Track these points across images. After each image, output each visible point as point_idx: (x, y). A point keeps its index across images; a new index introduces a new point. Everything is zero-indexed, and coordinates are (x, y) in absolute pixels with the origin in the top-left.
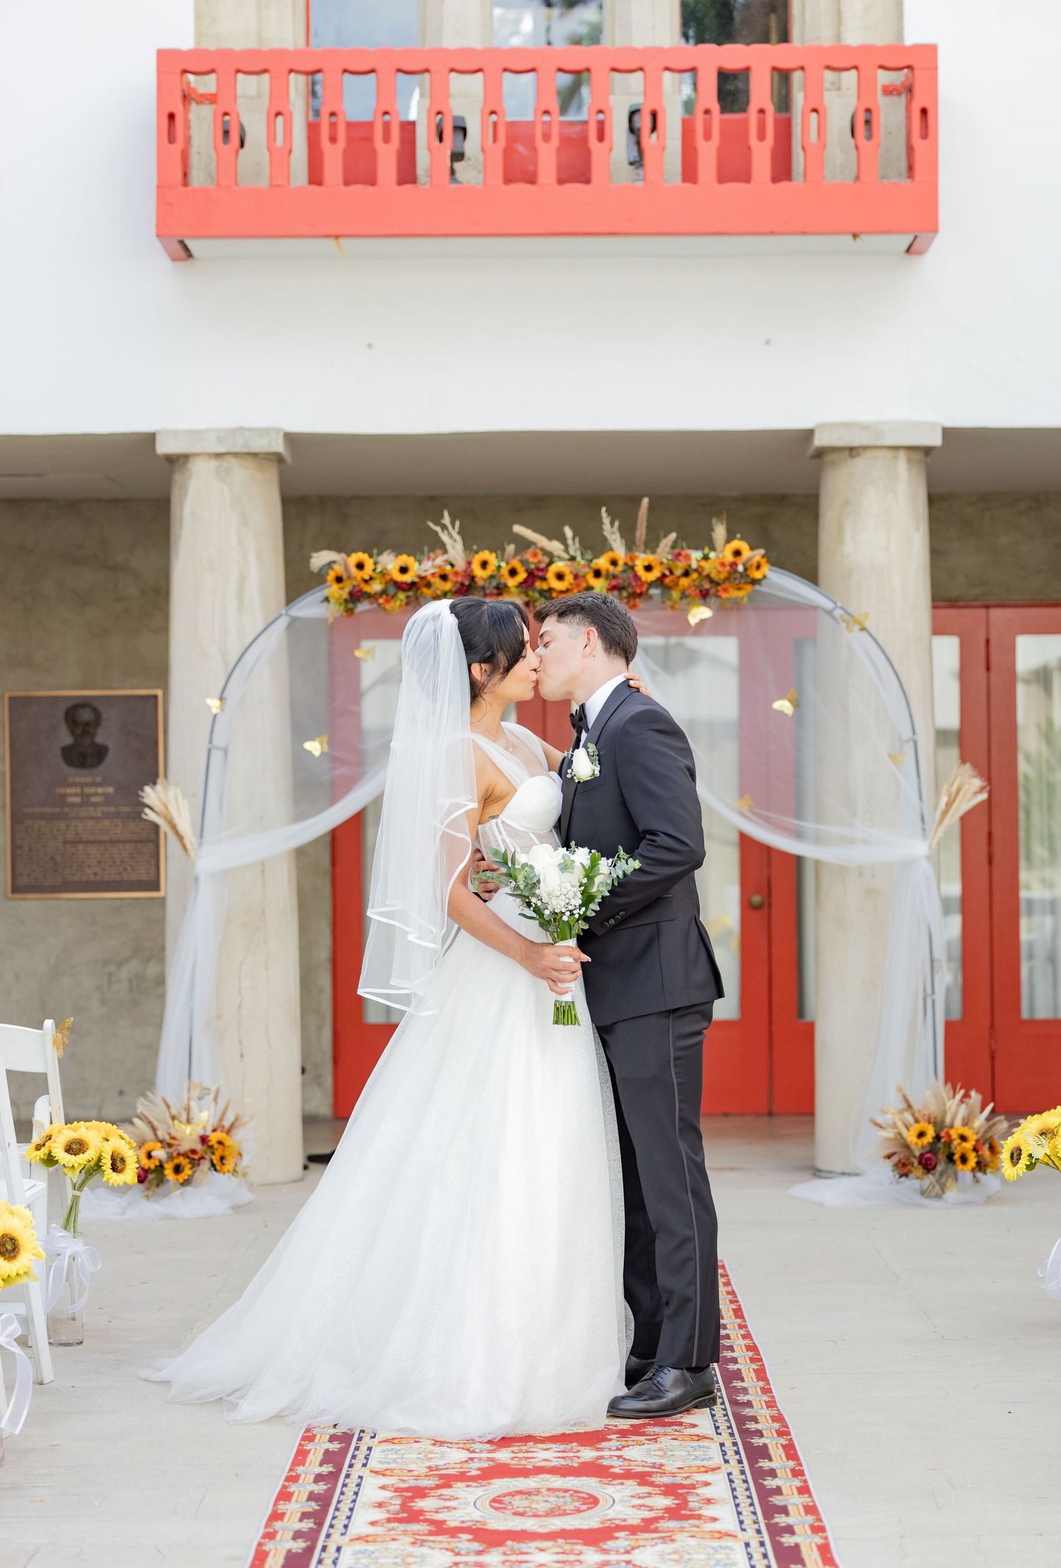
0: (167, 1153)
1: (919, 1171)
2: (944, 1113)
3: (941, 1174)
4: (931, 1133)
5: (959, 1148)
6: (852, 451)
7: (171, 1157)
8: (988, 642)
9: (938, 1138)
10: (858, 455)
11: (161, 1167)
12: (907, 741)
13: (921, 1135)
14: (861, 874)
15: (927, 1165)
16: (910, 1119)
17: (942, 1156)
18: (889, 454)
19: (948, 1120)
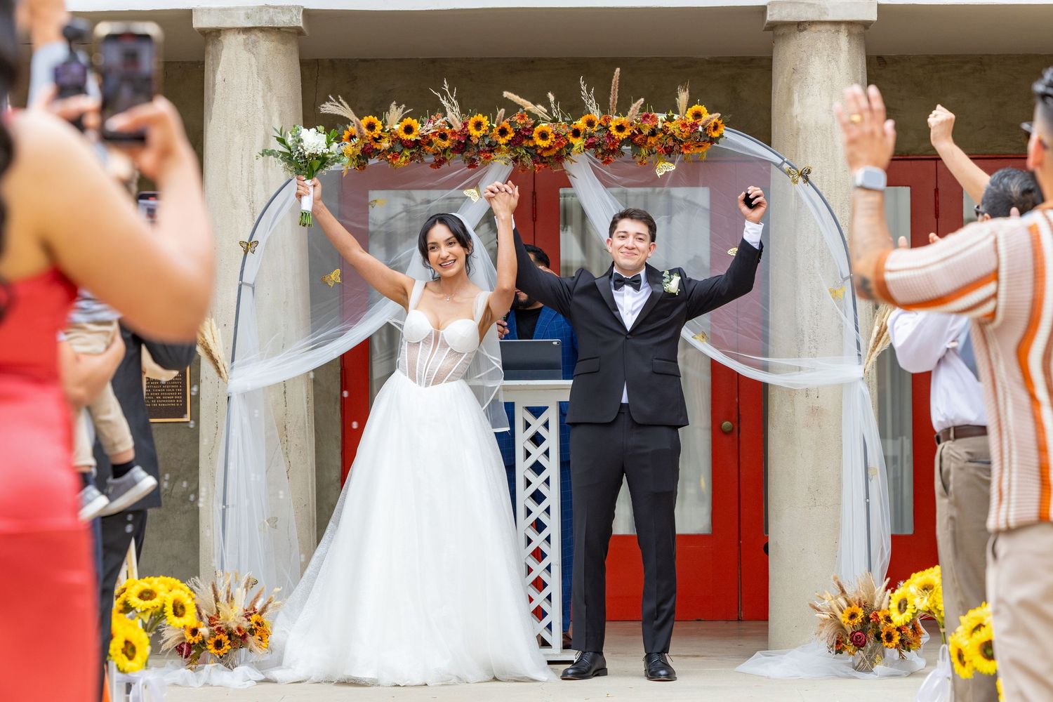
0: (210, 630)
1: (851, 648)
2: (873, 598)
3: (871, 652)
4: (861, 613)
5: (885, 628)
6: (800, 26)
7: (212, 634)
8: (936, 191)
9: (867, 619)
10: (805, 29)
11: (203, 643)
12: (846, 278)
13: (853, 616)
14: (807, 395)
15: (859, 644)
16: (844, 604)
17: (871, 635)
18: (833, 28)
19: (876, 605)
